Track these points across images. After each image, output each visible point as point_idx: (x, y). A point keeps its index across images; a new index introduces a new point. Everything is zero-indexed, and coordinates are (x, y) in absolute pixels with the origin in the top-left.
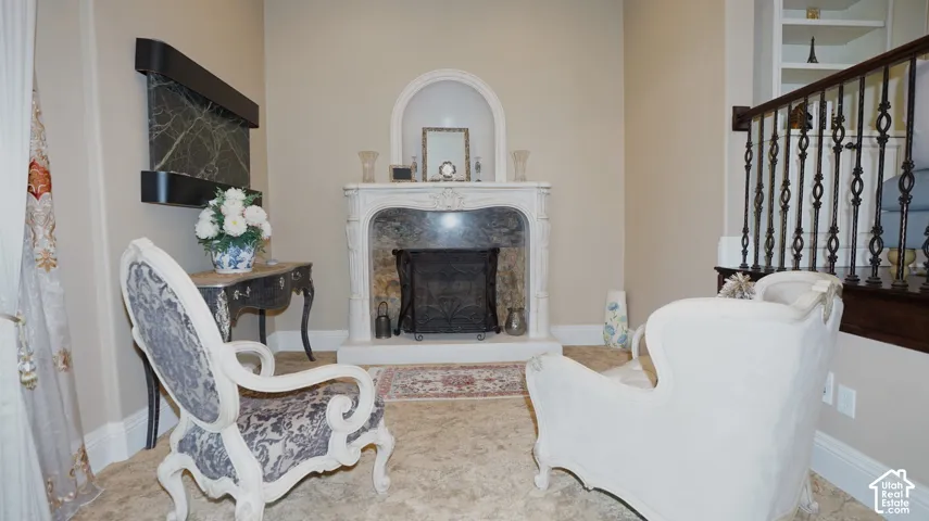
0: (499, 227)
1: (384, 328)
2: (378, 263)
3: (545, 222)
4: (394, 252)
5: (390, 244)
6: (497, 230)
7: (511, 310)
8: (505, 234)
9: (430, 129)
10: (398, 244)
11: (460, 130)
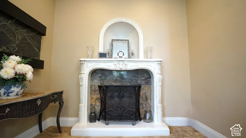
0: (141, 77)
1: (93, 118)
2: (92, 91)
3: (160, 75)
4: (99, 86)
5: (97, 83)
6: (140, 78)
7: (146, 112)
8: (143, 80)
9: (115, 40)
10: (100, 83)
11: (126, 40)
